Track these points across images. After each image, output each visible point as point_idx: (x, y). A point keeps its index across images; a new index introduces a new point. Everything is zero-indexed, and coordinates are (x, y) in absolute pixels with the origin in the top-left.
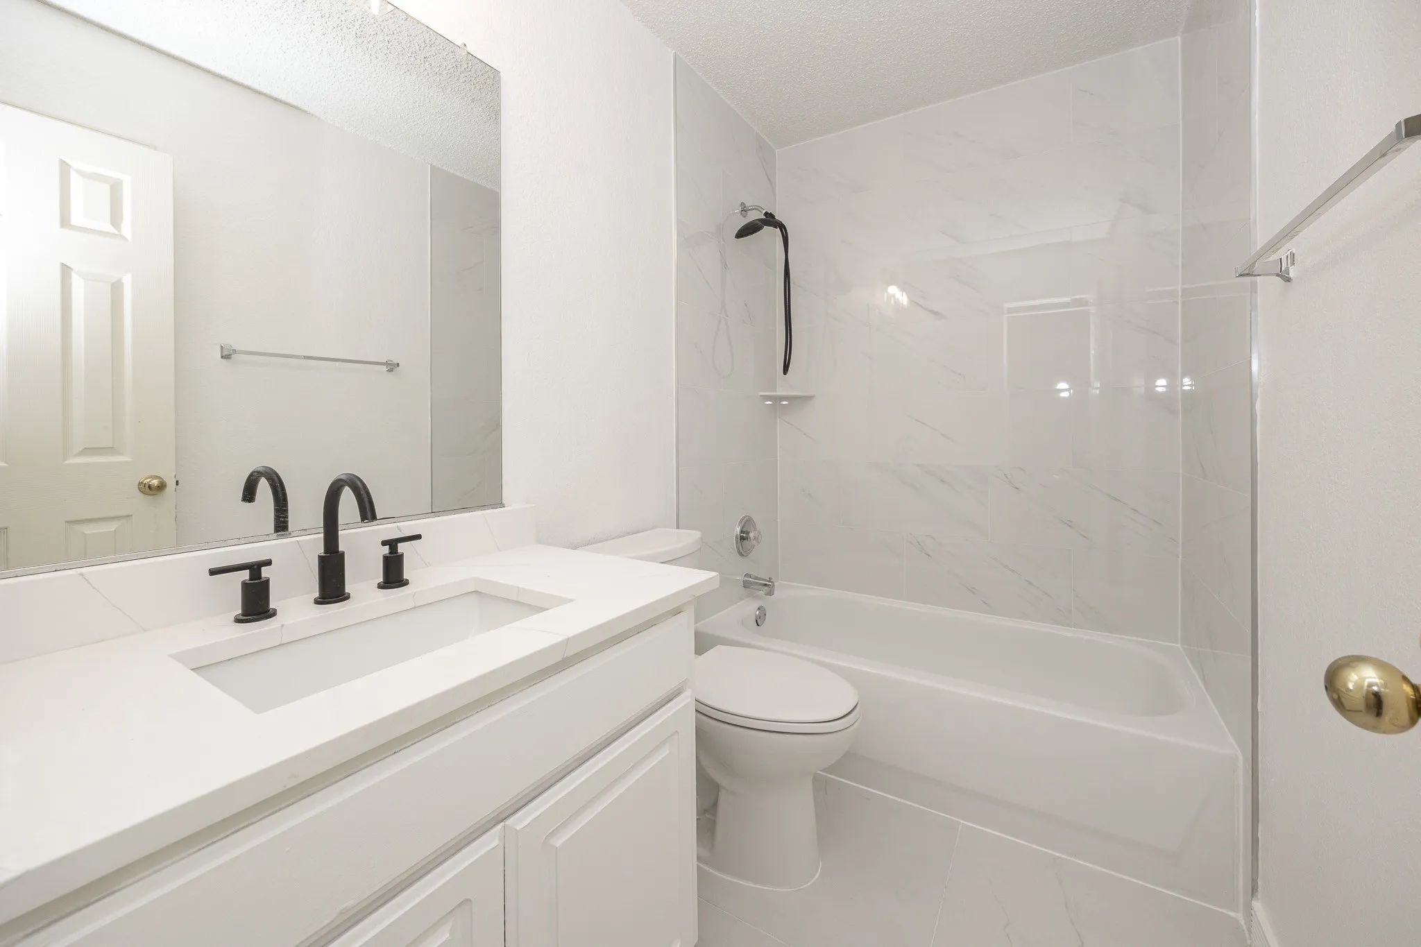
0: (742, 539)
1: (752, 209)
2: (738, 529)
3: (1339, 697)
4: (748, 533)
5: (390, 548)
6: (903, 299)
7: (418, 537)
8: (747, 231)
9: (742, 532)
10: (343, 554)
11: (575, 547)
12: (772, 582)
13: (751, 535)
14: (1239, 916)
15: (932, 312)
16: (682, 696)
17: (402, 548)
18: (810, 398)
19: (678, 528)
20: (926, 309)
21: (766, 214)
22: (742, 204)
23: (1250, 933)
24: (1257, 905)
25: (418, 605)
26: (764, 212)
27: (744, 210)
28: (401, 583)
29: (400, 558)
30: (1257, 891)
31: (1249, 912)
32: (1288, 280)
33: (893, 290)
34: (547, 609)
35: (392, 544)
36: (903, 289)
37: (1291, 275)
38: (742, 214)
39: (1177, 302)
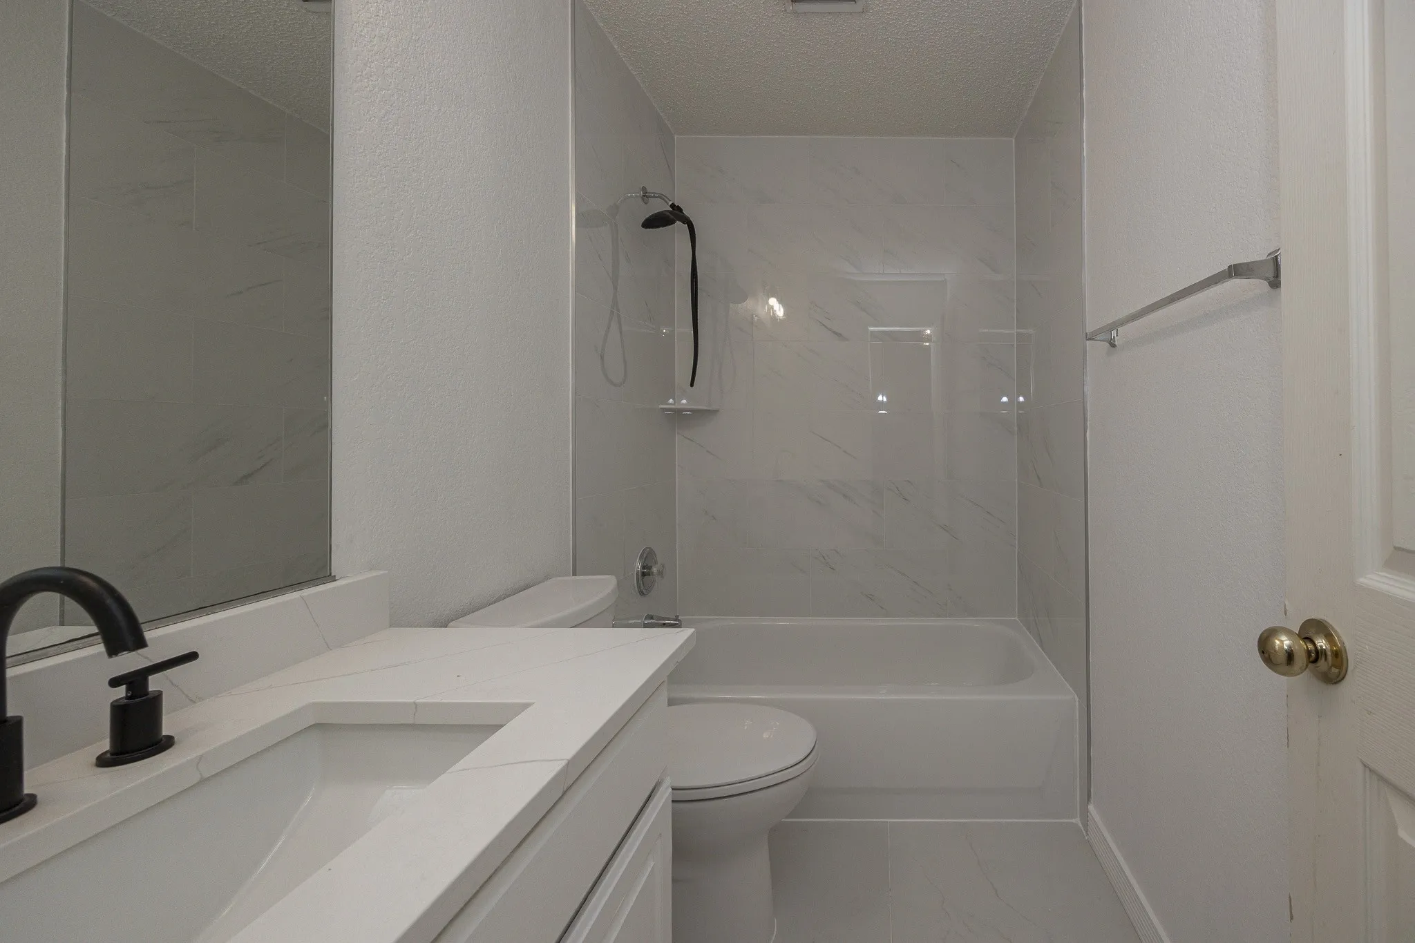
0: (644, 574)
1: (654, 197)
2: (639, 565)
3: (1269, 656)
4: (650, 568)
5: (128, 690)
6: (780, 311)
7: (192, 656)
8: (656, 222)
9: (644, 567)
10: (18, 722)
11: (443, 623)
12: (679, 620)
13: (655, 570)
14: (1077, 821)
15: (835, 333)
16: (662, 789)
17: (155, 683)
18: (716, 412)
19: (574, 574)
20: (829, 329)
21: (673, 206)
22: (644, 189)
23: (1087, 831)
24: (1091, 807)
25: (206, 775)
26: (670, 203)
27: (646, 196)
28: (156, 744)
29: (154, 703)
30: (1090, 798)
31: (1085, 815)
32: (1113, 346)
33: (773, 301)
34: (502, 726)
35: (135, 681)
36: (780, 301)
37: (1116, 343)
38: (643, 199)
39: (1013, 345)
